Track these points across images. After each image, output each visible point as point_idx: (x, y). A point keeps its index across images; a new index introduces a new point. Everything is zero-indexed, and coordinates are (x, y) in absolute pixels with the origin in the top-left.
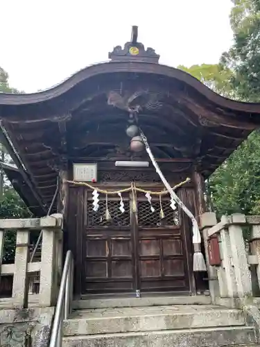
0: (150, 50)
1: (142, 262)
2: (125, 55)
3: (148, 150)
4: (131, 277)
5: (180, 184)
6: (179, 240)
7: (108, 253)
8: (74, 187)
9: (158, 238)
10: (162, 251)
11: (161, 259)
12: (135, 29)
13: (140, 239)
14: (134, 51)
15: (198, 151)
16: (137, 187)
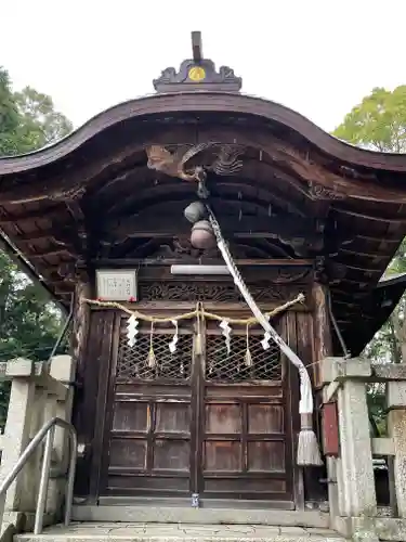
0: (225, 69)
1: (208, 444)
2: (182, 83)
3: (221, 245)
4: (187, 470)
5: (286, 305)
6: (278, 408)
7: (149, 425)
8: (99, 311)
9: (239, 402)
10: (246, 427)
11: (243, 439)
12: (196, 36)
13: (207, 402)
14: (196, 75)
15: (320, 246)
16: (206, 311)
